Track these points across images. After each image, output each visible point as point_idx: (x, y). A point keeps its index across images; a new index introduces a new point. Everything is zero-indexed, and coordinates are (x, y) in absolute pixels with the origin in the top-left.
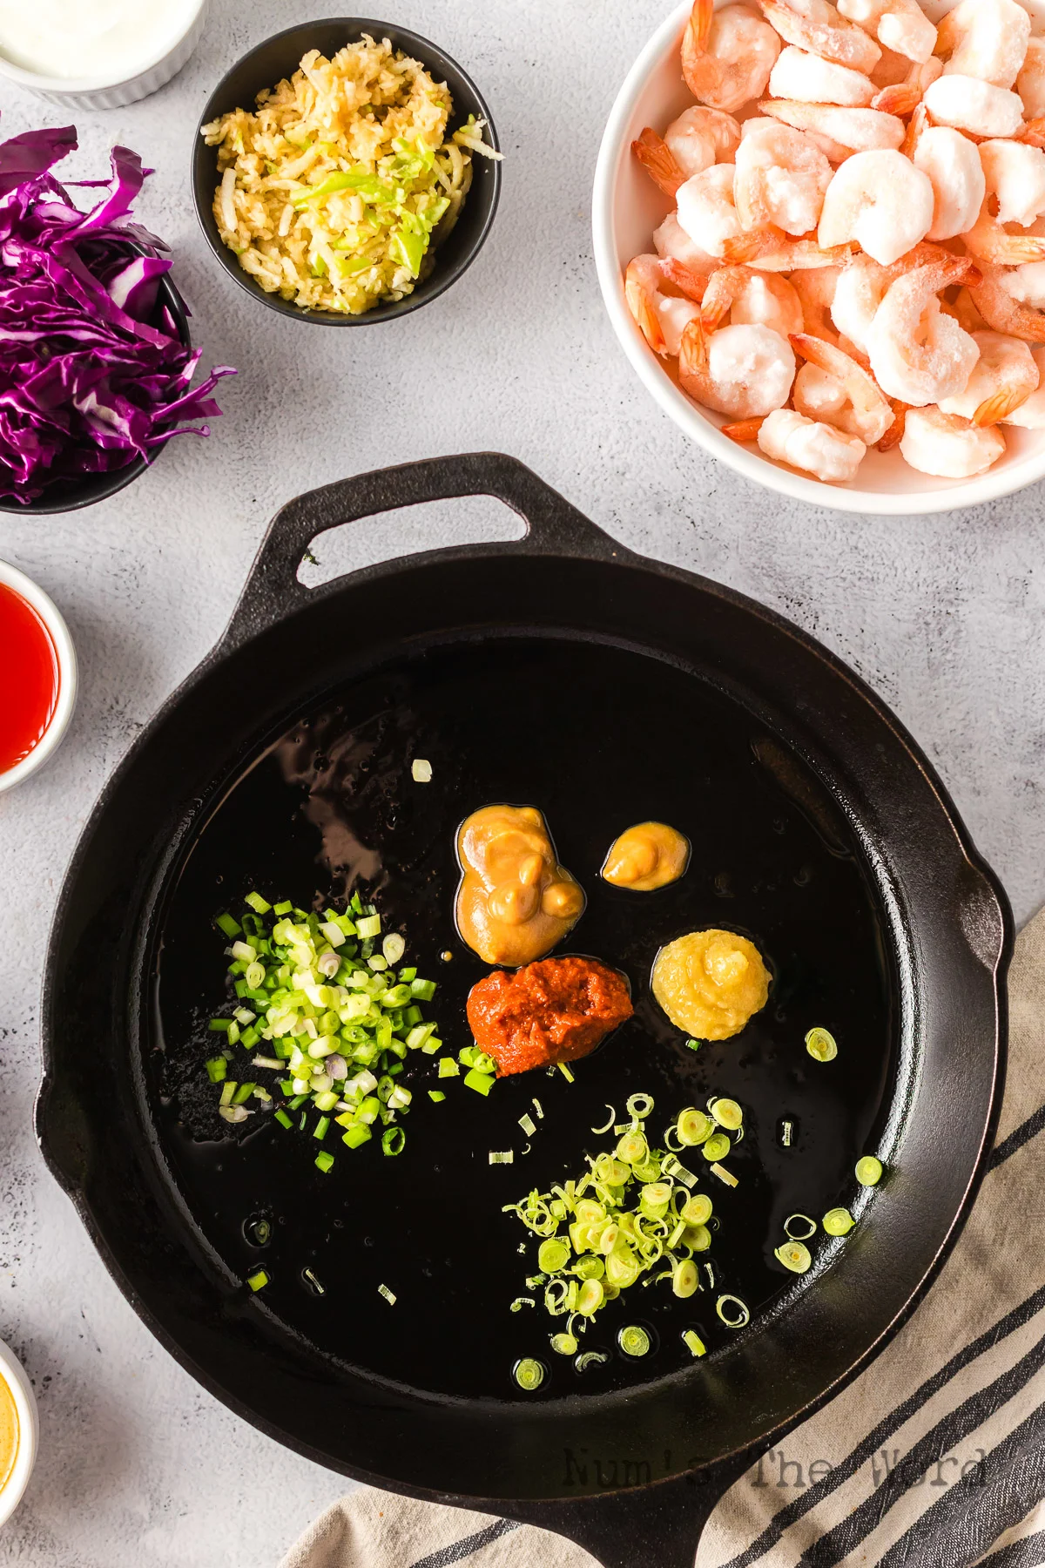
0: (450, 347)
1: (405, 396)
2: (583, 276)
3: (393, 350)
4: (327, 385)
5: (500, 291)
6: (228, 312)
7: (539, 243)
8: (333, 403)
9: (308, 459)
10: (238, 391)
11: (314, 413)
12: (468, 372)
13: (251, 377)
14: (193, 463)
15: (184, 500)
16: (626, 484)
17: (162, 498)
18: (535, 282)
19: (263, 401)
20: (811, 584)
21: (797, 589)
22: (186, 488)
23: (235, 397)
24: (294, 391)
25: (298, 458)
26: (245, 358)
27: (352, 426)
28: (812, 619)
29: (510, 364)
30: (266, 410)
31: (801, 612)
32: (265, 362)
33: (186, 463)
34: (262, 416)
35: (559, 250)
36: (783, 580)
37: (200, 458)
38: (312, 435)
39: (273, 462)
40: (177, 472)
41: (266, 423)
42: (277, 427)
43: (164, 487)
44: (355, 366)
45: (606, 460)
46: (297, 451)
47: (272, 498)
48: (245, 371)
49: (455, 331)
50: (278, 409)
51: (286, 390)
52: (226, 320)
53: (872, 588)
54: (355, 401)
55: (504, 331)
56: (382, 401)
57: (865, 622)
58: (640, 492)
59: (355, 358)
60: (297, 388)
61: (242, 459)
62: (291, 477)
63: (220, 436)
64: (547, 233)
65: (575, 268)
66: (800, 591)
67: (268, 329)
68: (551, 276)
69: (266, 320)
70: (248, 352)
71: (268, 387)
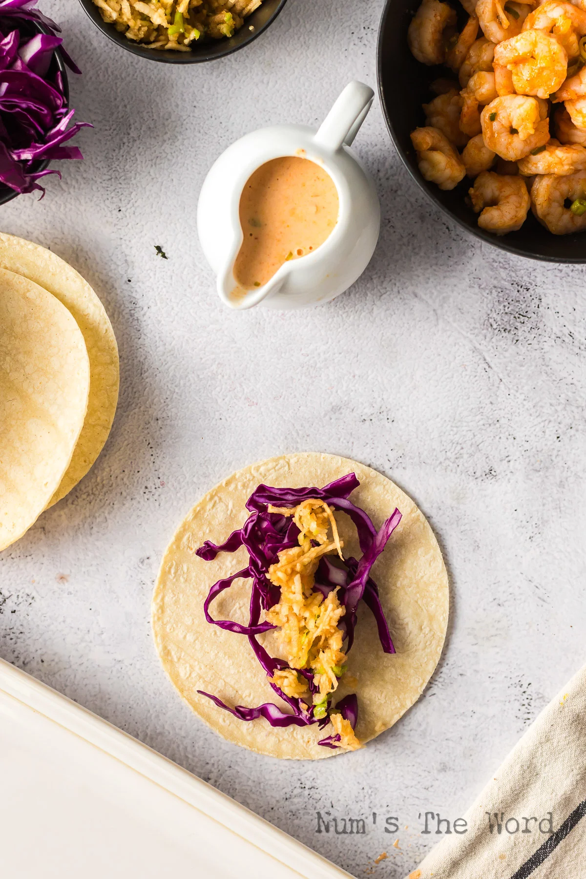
0: (266, 95)
1: (232, 132)
2: (366, 43)
3: (224, 98)
4: (174, 124)
5: (304, 53)
6: (101, 69)
7: (333, 18)
8: (179, 137)
9: (160, 180)
10: (107, 128)
11: (165, 145)
12: (280, 114)
13: (117, 118)
14: (74, 183)
15: (67, 210)
16: (398, 199)
17: (51, 209)
18: (330, 47)
19: (126, 136)
20: (536, 274)
21: (525, 278)
22: (69, 200)
23: (106, 133)
24: (150, 128)
25: (153, 179)
26: (113, 104)
27: (193, 154)
28: (536, 301)
29: (311, 109)
30: (129, 142)
31: (529, 295)
32: (128, 107)
33: (69, 181)
34: (125, 147)
35: (349, 23)
36: (515, 271)
37: (79, 178)
38: (163, 161)
39: (134, 182)
40: (62, 189)
41: (128, 152)
42: (137, 155)
43: (52, 200)
44: (196, 110)
45: (383, 180)
46: (152, 173)
47: (133, 209)
48: (112, 114)
49: (271, 84)
50: (138, 142)
51: (144, 128)
52: (98, 75)
53: (581, 277)
54: (195, 136)
55: (307, 84)
56: (216, 136)
57: (576, 302)
58: (408, 205)
59: (195, 104)
60: (152, 126)
61: (110, 179)
62: (148, 193)
63: (94, 163)
64: (339, 10)
65: (360, 37)
66: (528, 279)
67: (130, 82)
68: (342, 42)
69: (129, 75)
70: (115, 99)
71: (130, 125)
